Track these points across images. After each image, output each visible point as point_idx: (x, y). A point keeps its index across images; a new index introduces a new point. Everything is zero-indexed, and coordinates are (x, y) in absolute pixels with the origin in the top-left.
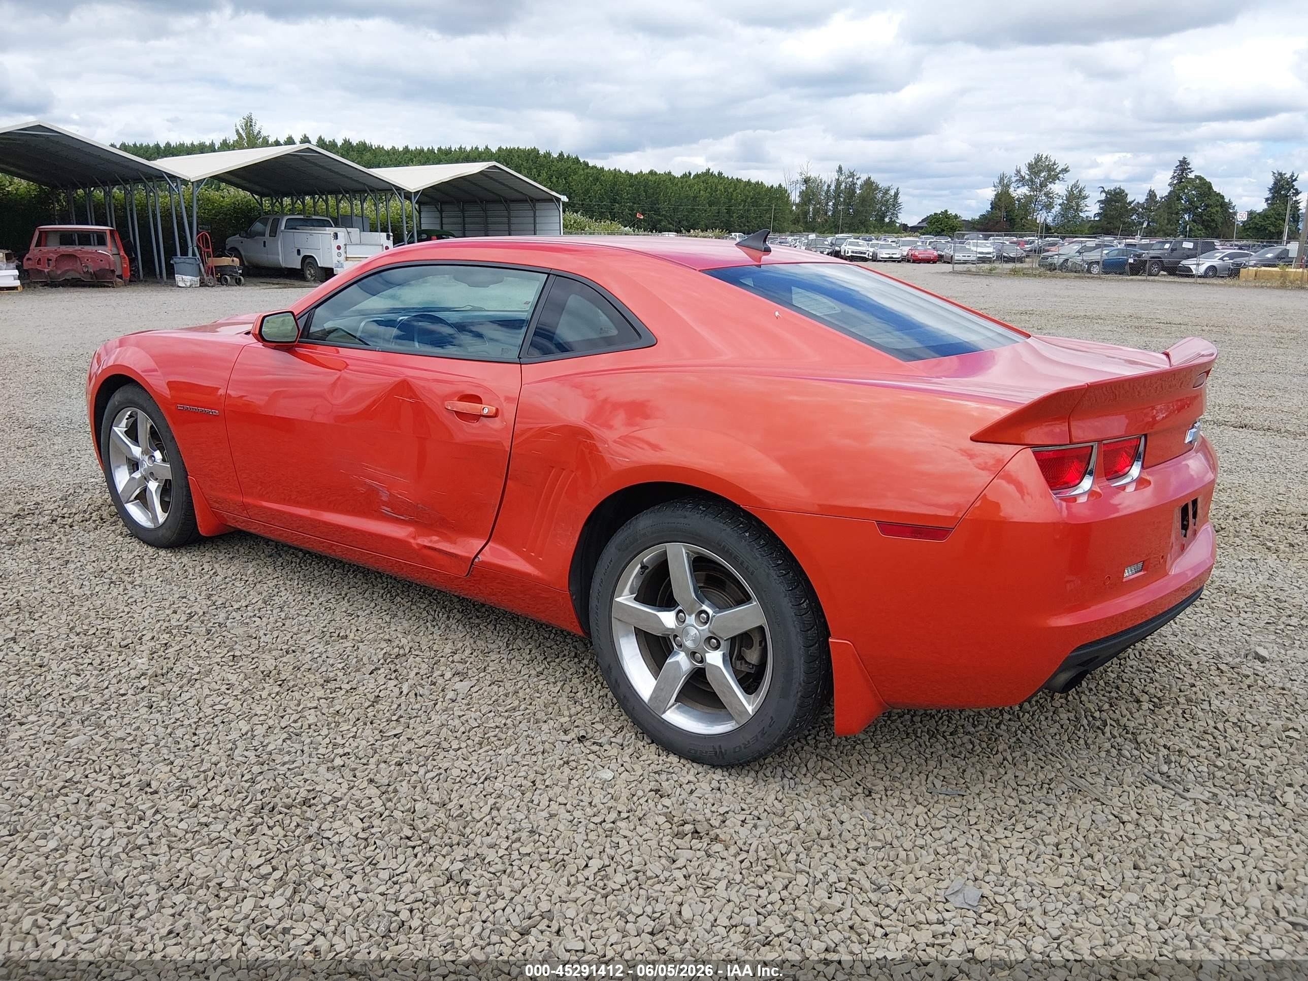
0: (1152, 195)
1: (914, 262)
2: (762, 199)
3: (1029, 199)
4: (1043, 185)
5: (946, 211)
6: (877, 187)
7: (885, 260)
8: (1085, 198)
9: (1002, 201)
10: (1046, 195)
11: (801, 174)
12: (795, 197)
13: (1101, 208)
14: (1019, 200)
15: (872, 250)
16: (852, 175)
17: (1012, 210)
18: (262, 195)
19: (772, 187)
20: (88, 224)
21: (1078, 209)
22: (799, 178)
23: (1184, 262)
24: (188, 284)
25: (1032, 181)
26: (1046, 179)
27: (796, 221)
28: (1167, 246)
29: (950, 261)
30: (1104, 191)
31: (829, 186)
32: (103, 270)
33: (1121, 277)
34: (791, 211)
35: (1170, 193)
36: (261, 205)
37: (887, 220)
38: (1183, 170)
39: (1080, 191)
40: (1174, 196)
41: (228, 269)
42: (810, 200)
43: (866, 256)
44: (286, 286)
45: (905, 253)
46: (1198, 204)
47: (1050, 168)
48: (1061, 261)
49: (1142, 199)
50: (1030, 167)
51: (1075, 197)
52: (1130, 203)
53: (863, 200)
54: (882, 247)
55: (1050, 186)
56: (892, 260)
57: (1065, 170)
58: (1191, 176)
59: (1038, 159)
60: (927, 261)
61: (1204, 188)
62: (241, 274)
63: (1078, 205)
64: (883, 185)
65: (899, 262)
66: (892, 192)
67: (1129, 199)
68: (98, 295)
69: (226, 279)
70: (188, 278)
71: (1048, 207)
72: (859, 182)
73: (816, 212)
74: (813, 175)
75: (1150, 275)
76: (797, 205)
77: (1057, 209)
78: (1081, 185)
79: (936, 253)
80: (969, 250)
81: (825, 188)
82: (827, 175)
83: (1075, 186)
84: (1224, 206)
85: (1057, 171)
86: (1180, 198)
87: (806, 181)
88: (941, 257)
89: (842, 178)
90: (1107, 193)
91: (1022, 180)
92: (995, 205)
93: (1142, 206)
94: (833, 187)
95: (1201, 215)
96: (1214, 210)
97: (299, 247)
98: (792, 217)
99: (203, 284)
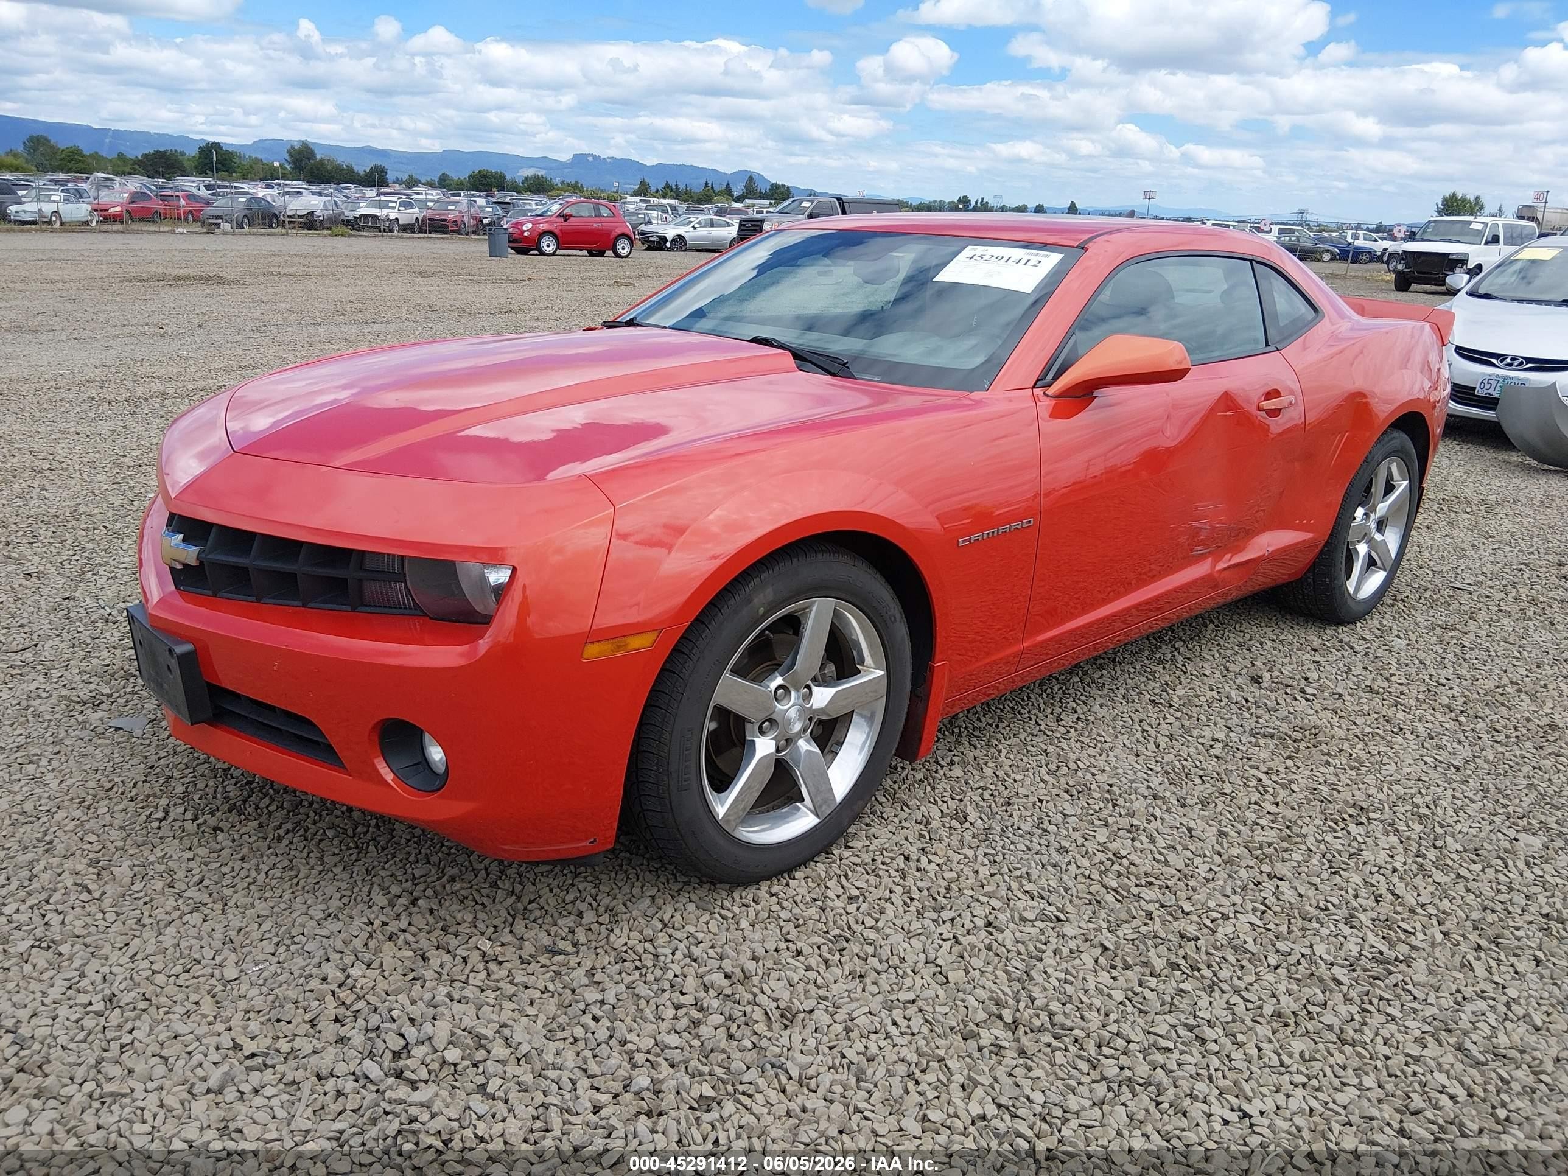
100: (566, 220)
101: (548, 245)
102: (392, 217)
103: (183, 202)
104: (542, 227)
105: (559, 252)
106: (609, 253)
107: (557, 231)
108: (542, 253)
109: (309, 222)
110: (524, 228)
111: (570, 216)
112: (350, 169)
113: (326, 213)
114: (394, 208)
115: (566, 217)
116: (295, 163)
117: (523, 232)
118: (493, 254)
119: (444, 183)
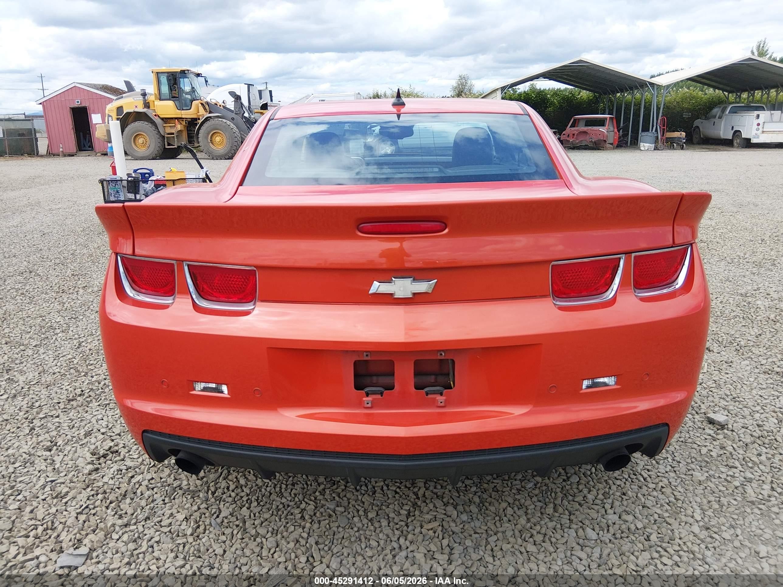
18: (729, 92)
20: (598, 114)
24: (646, 148)
32: (600, 141)
36: (728, 99)
41: (676, 139)
44: (715, 150)
62: (684, 143)
68: (587, 154)
69: (674, 145)
70: (647, 145)
97: (733, 125)
99: (656, 149)
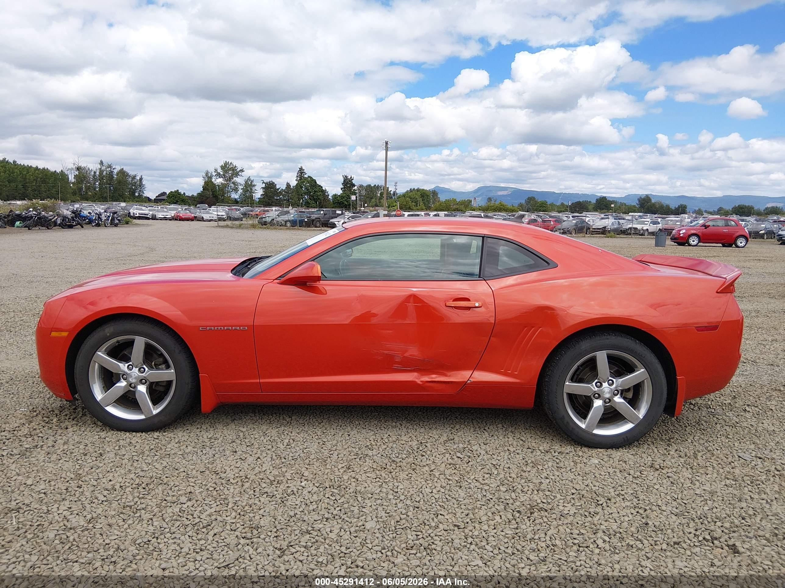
0: (288, 185)
1: (180, 220)
2: (49, 179)
3: (224, 186)
4: (230, 178)
5: (178, 190)
6: (128, 175)
7: (161, 219)
8: (254, 186)
9: (208, 185)
10: (233, 183)
11: (74, 164)
12: (72, 178)
13: (263, 192)
14: (218, 186)
15: (151, 213)
16: (110, 166)
17: (215, 191)
19: (55, 171)
21: (251, 192)
22: (74, 167)
23: (331, 220)
25: (224, 175)
26: (232, 175)
27: (74, 193)
28: (322, 212)
29: (202, 219)
30: (263, 183)
31: (95, 173)
33: (309, 229)
34: (71, 187)
35: (297, 184)
37: (137, 194)
38: (302, 173)
39: (251, 183)
40: (299, 186)
42: (82, 181)
43: (149, 216)
45: (173, 215)
46: (311, 190)
47: (234, 169)
48: (270, 220)
49: (284, 187)
50: (222, 168)
51: (249, 186)
52: (278, 189)
53: (119, 182)
54: (158, 211)
55: (235, 179)
56: (165, 219)
57: (242, 171)
58: (306, 176)
59: (226, 164)
60: (188, 219)
61: (313, 183)
63: (251, 189)
64: (131, 173)
65: (170, 220)
66: (138, 178)
67: (278, 187)
71: (236, 190)
72: (115, 171)
73: (88, 188)
74: (83, 165)
75: (316, 227)
76: (73, 183)
77: (240, 191)
78: (252, 179)
79: (193, 215)
80: (211, 213)
81: (93, 173)
82: (93, 166)
83: (249, 179)
84: (324, 192)
85: (238, 170)
86: (302, 187)
87: (78, 169)
88: (195, 217)
89: (103, 168)
90: (266, 183)
91: (219, 175)
92: (204, 188)
93: (284, 191)
94: (98, 173)
95: (313, 196)
96: (319, 194)
98: (70, 191)
100: (706, 228)
101: (694, 241)
102: (645, 228)
103: (552, 223)
104: (693, 232)
105: (700, 244)
106: (734, 246)
107: (700, 234)
108: (690, 245)
109: (603, 231)
110: (681, 232)
111: (709, 226)
112: (668, 206)
113: (612, 227)
114: (647, 224)
115: (706, 227)
116: (641, 205)
117: (680, 234)
118: (657, 245)
119: (720, 211)
